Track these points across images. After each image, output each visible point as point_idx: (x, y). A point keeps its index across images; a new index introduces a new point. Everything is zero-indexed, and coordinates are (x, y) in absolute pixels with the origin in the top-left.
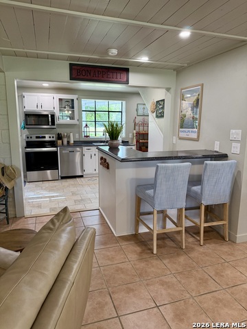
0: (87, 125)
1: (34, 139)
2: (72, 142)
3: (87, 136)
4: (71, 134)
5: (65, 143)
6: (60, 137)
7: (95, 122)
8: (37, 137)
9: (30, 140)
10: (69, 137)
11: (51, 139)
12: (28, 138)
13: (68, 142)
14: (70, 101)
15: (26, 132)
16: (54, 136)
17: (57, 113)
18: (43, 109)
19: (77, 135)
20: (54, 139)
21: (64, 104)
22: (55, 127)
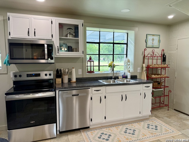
0: (90, 59)
1: (24, 78)
2: (74, 80)
3: (91, 72)
4: (74, 70)
5: (66, 80)
6: (59, 74)
7: (99, 55)
8: (28, 76)
9: (19, 79)
10: (71, 73)
11: (48, 77)
12: (15, 76)
13: (70, 80)
14: (73, 28)
15: (14, 69)
16: (52, 72)
17: (56, 43)
18: (37, 37)
19: (80, 71)
20: (52, 77)
21: (65, 31)
22: (53, 61)
